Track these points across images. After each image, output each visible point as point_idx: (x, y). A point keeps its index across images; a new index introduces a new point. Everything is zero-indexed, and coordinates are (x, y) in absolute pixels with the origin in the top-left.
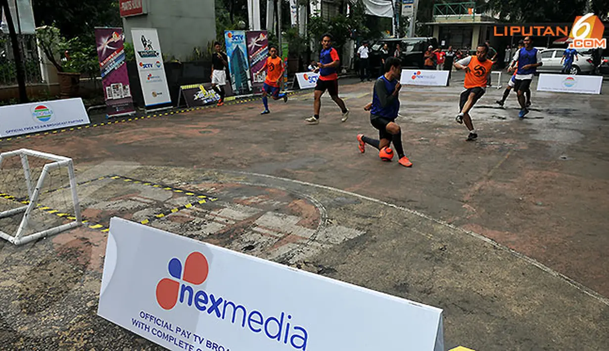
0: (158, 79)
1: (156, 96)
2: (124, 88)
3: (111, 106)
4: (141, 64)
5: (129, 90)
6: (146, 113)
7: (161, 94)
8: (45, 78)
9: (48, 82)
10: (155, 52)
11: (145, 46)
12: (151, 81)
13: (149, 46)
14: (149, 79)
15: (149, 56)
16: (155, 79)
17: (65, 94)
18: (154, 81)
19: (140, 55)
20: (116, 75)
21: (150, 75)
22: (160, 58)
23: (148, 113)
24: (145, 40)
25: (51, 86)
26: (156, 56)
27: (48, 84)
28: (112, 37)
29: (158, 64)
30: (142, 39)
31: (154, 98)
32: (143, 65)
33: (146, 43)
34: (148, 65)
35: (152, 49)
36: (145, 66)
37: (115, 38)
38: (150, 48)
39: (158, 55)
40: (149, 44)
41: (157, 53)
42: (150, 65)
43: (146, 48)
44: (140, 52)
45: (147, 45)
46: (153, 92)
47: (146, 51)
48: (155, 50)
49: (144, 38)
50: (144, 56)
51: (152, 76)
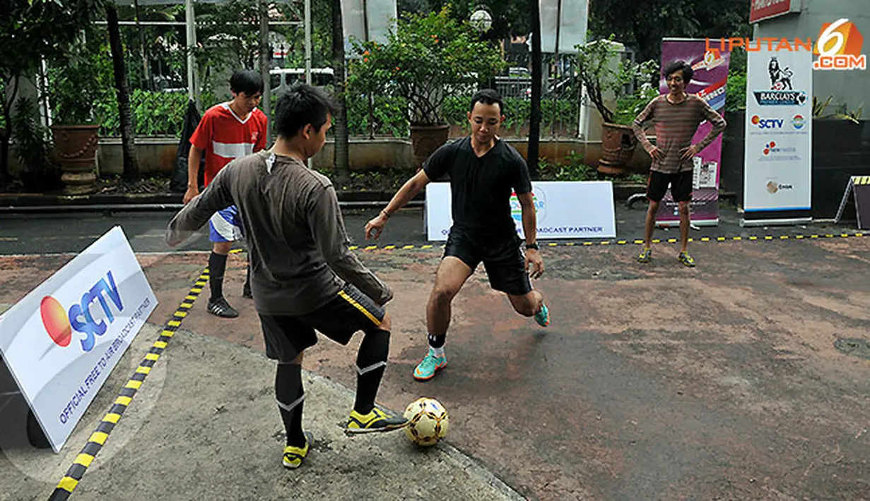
0: (792, 154)
2: (705, 168)
4: (754, 120)
5: (714, 175)
6: (741, 225)
7: (791, 187)
8: (584, 130)
9: (586, 138)
10: (797, 94)
11: (774, 81)
12: (772, 159)
13: (783, 80)
14: (766, 152)
15: (779, 102)
16: (781, 154)
17: (607, 162)
18: (779, 158)
19: (759, 99)
21: (773, 144)
22: (805, 110)
23: (746, 226)
24: (777, 67)
25: (588, 144)
26: (797, 103)
27: (587, 141)
28: (703, 59)
29: (798, 122)
30: (771, 65)
31: (770, 195)
32: (760, 122)
33: (778, 75)
34: (773, 122)
35: (791, 89)
36: (764, 124)
37: (709, 61)
38: (785, 86)
39: (802, 101)
40: (785, 77)
41: (800, 98)
42: (776, 123)
43: (776, 85)
44: (760, 94)
45: (780, 78)
46: (771, 183)
47: (775, 90)
48: (797, 91)
49: (777, 64)
50: (768, 102)
51: (775, 147)
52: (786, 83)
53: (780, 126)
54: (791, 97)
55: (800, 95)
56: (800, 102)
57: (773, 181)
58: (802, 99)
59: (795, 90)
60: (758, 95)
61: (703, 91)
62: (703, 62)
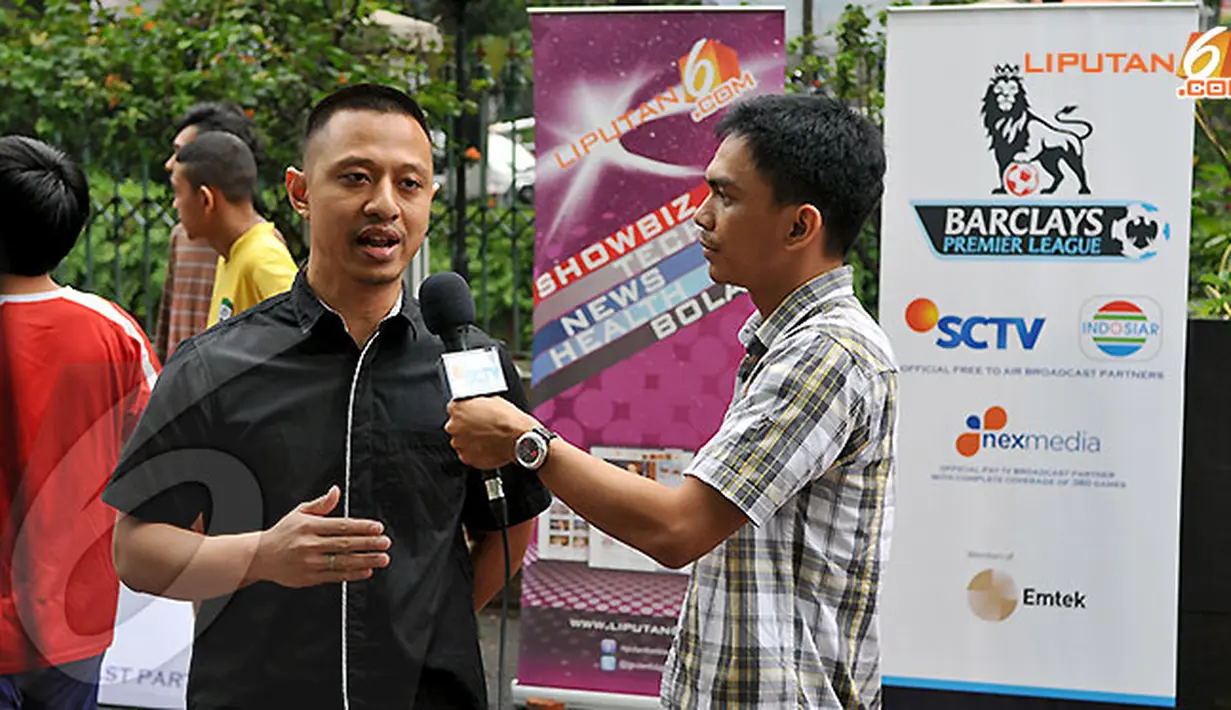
0: (1082, 461)
1: (1006, 609)
3: (563, 615)
7: (1078, 600)
10: (1118, 211)
11: (1004, 161)
13: (1049, 158)
14: (967, 446)
15: (1030, 246)
16: (1032, 458)
18: (1022, 476)
19: (936, 234)
20: (652, 382)
21: (997, 417)
22: (1154, 279)
26: (1111, 248)
29: (1118, 328)
30: (991, 98)
31: (982, 629)
32: (943, 324)
33: (1023, 137)
34: (1002, 323)
35: (1084, 190)
36: (958, 333)
37: (698, 85)
38: (1059, 177)
39: (1141, 244)
40: (1055, 140)
41: (1131, 230)
42: (1012, 329)
43: (1015, 176)
44: (942, 211)
45: (1034, 148)
46: (988, 573)
47: (1009, 198)
48: (1113, 199)
49: (1021, 95)
50: (977, 244)
51: (1007, 429)
52: (1063, 165)
53: (1029, 341)
54: (1084, 223)
55: (1133, 216)
56: (1128, 245)
57: (997, 566)
58: (1143, 233)
59: (1104, 193)
60: (932, 218)
61: (685, 199)
62: (678, 91)
